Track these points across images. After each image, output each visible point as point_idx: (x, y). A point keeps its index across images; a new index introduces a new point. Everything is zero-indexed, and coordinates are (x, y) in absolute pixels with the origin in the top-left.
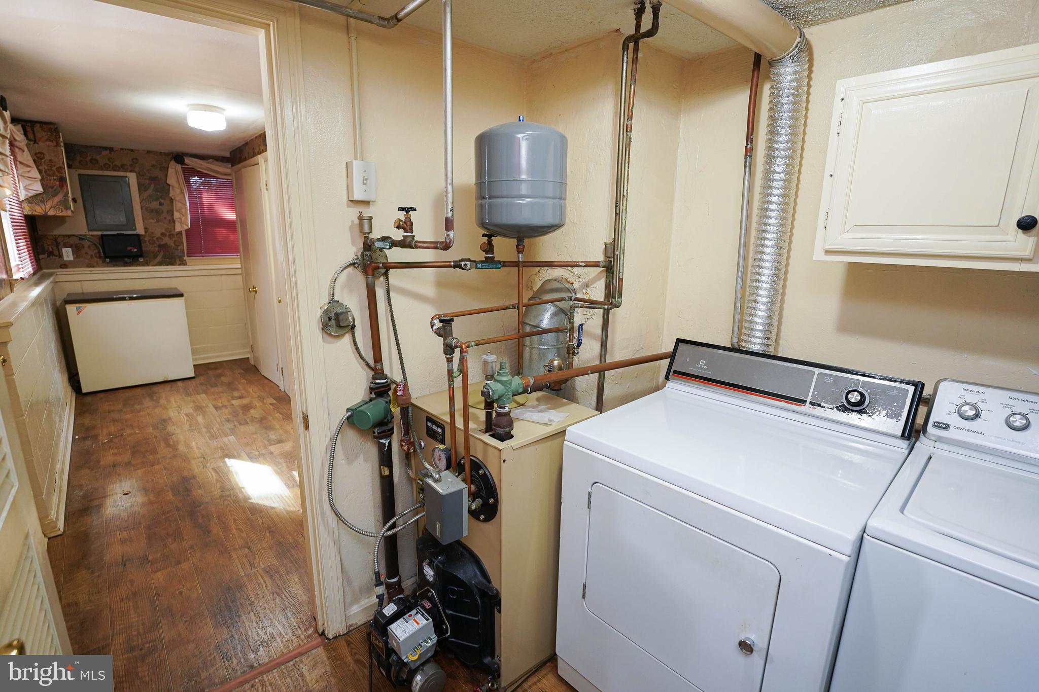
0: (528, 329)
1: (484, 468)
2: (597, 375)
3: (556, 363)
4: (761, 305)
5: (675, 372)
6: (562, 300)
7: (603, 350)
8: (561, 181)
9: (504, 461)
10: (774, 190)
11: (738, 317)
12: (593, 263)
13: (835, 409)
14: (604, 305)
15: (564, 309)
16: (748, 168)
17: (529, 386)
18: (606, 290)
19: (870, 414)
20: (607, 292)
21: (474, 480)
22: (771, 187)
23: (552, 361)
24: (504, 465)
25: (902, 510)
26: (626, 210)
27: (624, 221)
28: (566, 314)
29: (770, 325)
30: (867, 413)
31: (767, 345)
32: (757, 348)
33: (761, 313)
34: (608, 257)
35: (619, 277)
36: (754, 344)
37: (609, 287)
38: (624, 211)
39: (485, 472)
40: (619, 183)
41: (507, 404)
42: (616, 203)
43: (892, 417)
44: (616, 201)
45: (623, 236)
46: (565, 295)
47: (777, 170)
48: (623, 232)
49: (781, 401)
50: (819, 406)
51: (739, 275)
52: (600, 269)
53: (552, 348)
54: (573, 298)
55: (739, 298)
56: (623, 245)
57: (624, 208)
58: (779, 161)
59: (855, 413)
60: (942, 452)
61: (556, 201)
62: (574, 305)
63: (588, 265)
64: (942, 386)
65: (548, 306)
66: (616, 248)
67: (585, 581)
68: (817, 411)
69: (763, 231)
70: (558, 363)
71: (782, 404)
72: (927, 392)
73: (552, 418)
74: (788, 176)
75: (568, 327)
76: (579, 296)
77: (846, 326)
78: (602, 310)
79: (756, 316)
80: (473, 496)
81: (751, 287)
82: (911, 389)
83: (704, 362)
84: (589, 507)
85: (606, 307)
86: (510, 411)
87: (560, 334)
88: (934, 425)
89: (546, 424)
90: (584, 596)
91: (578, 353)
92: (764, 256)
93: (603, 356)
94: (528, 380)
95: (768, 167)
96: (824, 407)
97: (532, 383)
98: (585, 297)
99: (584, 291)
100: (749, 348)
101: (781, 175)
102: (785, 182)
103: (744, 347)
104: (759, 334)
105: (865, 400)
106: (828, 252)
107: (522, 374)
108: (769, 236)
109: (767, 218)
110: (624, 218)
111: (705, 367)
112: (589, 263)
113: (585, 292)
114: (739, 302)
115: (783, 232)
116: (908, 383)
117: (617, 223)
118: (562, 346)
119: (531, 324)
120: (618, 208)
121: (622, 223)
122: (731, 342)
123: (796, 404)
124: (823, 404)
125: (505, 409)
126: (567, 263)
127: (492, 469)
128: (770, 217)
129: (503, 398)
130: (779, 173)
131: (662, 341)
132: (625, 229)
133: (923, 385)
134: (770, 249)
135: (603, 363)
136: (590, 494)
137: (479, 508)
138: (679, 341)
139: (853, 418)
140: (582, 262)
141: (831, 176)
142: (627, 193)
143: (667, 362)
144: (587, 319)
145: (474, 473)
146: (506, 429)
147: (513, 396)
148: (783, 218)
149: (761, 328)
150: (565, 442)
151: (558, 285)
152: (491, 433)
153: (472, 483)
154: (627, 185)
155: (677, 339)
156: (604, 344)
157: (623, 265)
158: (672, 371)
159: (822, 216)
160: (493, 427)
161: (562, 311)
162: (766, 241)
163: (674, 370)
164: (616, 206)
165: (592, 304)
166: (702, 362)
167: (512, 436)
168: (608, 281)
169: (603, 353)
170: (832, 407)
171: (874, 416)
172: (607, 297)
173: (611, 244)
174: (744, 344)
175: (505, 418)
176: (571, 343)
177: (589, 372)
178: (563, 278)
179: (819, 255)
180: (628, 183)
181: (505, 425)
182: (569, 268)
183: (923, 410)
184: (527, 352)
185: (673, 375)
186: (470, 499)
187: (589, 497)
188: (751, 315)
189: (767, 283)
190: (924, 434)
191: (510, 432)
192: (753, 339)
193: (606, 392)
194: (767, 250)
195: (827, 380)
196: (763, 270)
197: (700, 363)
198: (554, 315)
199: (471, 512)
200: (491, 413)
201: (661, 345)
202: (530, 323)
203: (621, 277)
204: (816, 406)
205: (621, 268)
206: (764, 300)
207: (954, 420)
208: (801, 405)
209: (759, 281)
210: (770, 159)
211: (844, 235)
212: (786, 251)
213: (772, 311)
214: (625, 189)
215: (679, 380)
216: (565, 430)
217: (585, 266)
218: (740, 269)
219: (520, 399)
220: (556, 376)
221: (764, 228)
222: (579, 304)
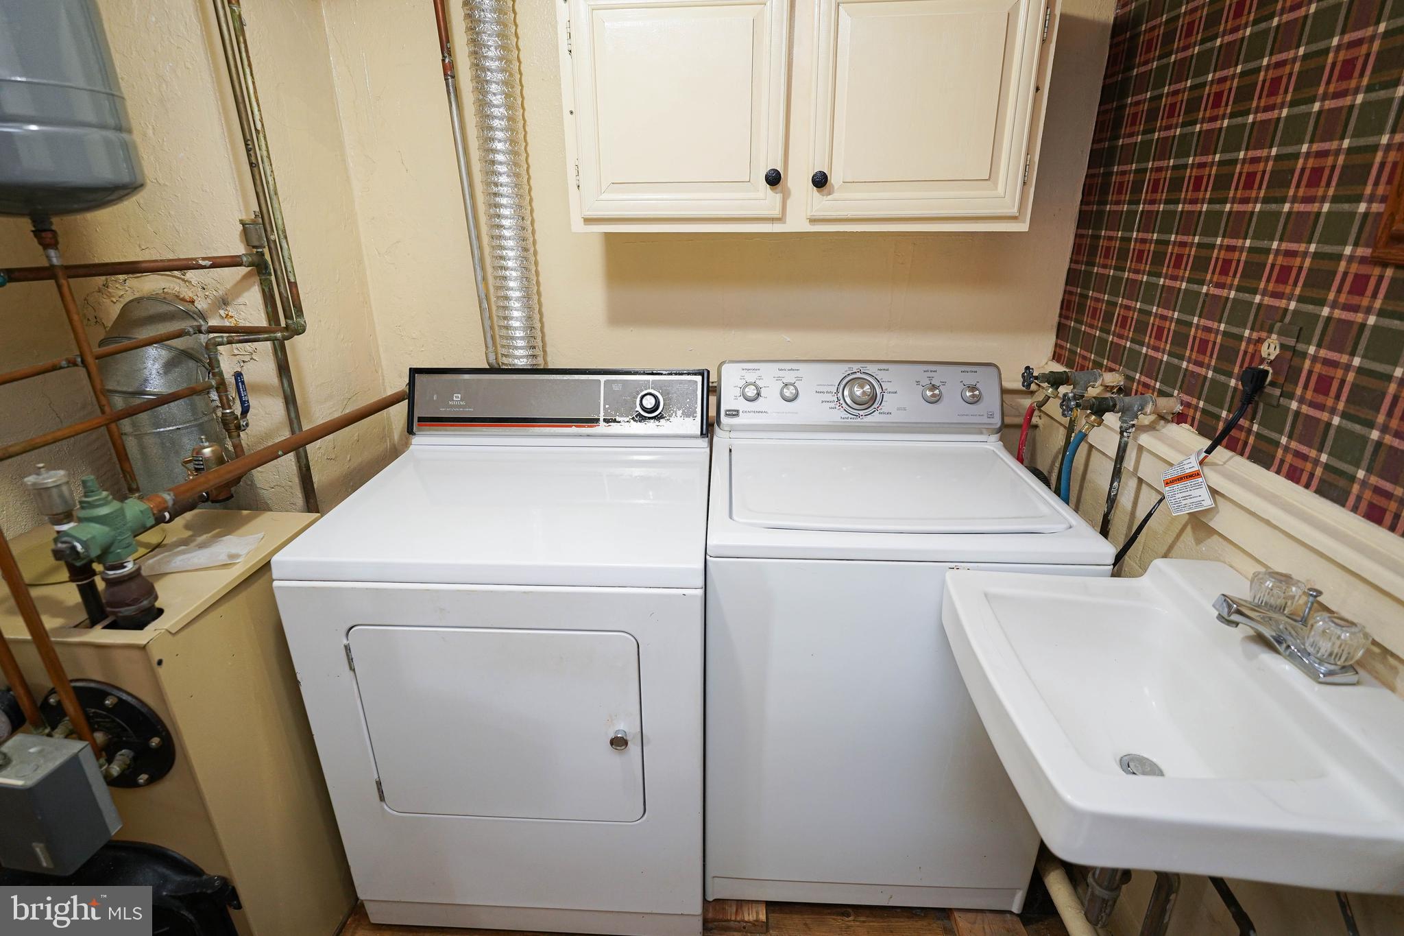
0: (119, 403)
1: (115, 692)
2: (291, 456)
3: (207, 451)
4: (515, 302)
5: (421, 419)
6: (180, 334)
7: (292, 409)
8: (108, 91)
9: (160, 662)
10: (497, 133)
11: (488, 323)
12: (228, 260)
13: (632, 420)
14: (274, 332)
15: (190, 351)
16: (452, 95)
17: (166, 509)
18: (266, 307)
19: (668, 418)
20: (270, 310)
21: (98, 723)
22: (491, 128)
23: (198, 451)
24: (161, 671)
25: (731, 517)
26: (269, 157)
27: (270, 179)
28: (197, 360)
29: (532, 328)
30: (664, 418)
31: (534, 356)
32: (521, 363)
33: (517, 314)
34: (254, 247)
35: (288, 280)
36: (519, 358)
37: (268, 299)
38: (266, 159)
39: (118, 697)
40: (241, 106)
41: (126, 558)
42: (247, 145)
43: (688, 416)
44: (246, 141)
45: (276, 205)
46: (186, 325)
47: (495, 102)
48: (274, 197)
49: (571, 426)
50: (614, 422)
51: (477, 262)
52: (243, 270)
53: (187, 428)
54: (204, 328)
55: (484, 296)
56: (280, 222)
57: (265, 153)
58: (494, 88)
59: (652, 421)
60: (740, 442)
61: (111, 134)
62: (213, 341)
63: (218, 263)
64: (724, 367)
65: (152, 351)
66: (269, 229)
67: (376, 777)
68: (614, 428)
69: (495, 194)
70: (213, 451)
71: (574, 430)
72: (713, 378)
73: (234, 551)
74: (510, 112)
75: (214, 383)
76: (213, 322)
77: (619, 316)
78: (269, 343)
79: (512, 318)
80: (106, 752)
81: (496, 278)
82: (699, 378)
83: (459, 395)
84: (352, 669)
85: (279, 335)
86: (139, 569)
87: (196, 398)
88: (726, 414)
89: (225, 566)
90: (382, 798)
91: (247, 425)
92: (504, 231)
93: (295, 421)
94: (159, 500)
95: (481, 97)
96: (619, 422)
97: (170, 503)
98: (227, 323)
99: (222, 312)
100: (514, 365)
101: (501, 110)
102: (508, 121)
103: (506, 365)
104: (521, 343)
105: (659, 402)
106: (588, 221)
107: (138, 490)
108: (504, 201)
109: (496, 175)
110: (269, 173)
111: (462, 403)
112: (218, 260)
113: (224, 316)
114: (485, 301)
115: (521, 196)
116: (695, 374)
117: (258, 182)
118: (206, 419)
119: (125, 389)
120: (252, 152)
121: (267, 183)
122: (487, 360)
123: (589, 427)
124: (618, 419)
125: (125, 567)
126: (171, 263)
127: (135, 685)
128: (500, 174)
129: (112, 549)
130: (497, 106)
131: (383, 376)
132: (276, 194)
133: (708, 372)
134: (509, 221)
135: (297, 432)
136: (347, 649)
137: (128, 769)
138: (414, 372)
139: (650, 427)
140: (204, 259)
141: (571, 113)
142: (263, 125)
143: (402, 408)
144: (244, 362)
145: (93, 710)
146: (142, 604)
147: (135, 536)
148: (517, 175)
149: (522, 334)
150: (276, 584)
151: (164, 308)
152: (106, 622)
153: (93, 730)
154: (259, 110)
155: (410, 369)
156: (290, 400)
157: (290, 259)
158: (416, 420)
159: (571, 172)
160: (109, 609)
161: (186, 355)
162: (502, 210)
163: (419, 418)
164: (248, 150)
165: (249, 334)
166: (456, 397)
167: (160, 612)
168: (266, 290)
169: (293, 415)
170: (627, 419)
171: (672, 419)
172: (272, 316)
173: (254, 223)
174: (505, 360)
175: (133, 585)
176: (228, 411)
177: (280, 453)
178: (167, 293)
179: (578, 226)
180: (258, 105)
181: (135, 597)
182: (176, 273)
183: (713, 399)
184: (131, 445)
185: (419, 425)
186: (102, 760)
187: (347, 653)
188: (505, 318)
189: (515, 270)
190: (719, 425)
191: (153, 606)
192: (516, 352)
193: (317, 478)
194: (506, 223)
195: (616, 388)
196: (507, 251)
197: (455, 399)
198: (169, 366)
199: (111, 782)
200: (92, 585)
201: (384, 383)
202: (119, 389)
203: (292, 280)
204: (611, 422)
205: (288, 264)
206: (517, 294)
207: (741, 405)
208: (595, 426)
209: (506, 269)
210: (481, 85)
211: (603, 197)
212: (529, 222)
213: (530, 308)
214: (257, 118)
215: (430, 430)
216: (268, 563)
217: (212, 266)
218: (476, 252)
219: (151, 537)
220: (215, 477)
221: (495, 189)
222: (222, 337)
